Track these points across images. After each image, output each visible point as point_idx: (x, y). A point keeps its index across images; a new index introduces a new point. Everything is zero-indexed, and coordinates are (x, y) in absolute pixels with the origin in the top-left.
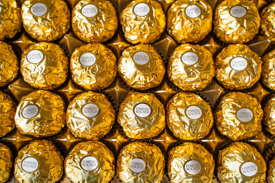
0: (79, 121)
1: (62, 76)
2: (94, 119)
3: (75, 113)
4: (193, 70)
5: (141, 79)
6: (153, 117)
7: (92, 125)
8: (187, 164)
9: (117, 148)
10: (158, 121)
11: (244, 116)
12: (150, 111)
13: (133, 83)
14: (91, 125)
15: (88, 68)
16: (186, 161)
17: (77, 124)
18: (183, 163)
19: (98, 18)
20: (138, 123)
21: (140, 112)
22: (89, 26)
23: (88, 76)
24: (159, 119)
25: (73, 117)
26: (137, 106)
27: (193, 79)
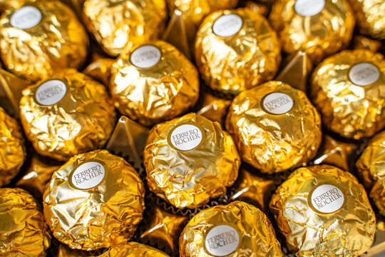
0: (72, 205)
1: (15, 149)
2: (102, 189)
3: (60, 195)
4: (241, 41)
5: (161, 93)
6: (210, 142)
7: (102, 199)
8: (313, 197)
9: (170, 241)
10: (223, 147)
11: (365, 76)
12: (200, 134)
13: (149, 108)
14: (99, 202)
15: (56, 107)
16: (308, 194)
17: (72, 215)
18: (306, 199)
19: (46, 25)
20: (187, 162)
21: (183, 141)
22: (35, 43)
23: (62, 123)
24: (223, 143)
25: (59, 203)
26: (174, 134)
27: (249, 56)
